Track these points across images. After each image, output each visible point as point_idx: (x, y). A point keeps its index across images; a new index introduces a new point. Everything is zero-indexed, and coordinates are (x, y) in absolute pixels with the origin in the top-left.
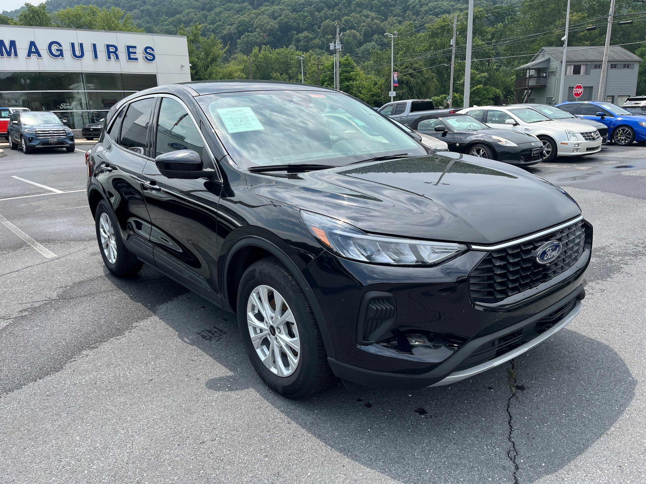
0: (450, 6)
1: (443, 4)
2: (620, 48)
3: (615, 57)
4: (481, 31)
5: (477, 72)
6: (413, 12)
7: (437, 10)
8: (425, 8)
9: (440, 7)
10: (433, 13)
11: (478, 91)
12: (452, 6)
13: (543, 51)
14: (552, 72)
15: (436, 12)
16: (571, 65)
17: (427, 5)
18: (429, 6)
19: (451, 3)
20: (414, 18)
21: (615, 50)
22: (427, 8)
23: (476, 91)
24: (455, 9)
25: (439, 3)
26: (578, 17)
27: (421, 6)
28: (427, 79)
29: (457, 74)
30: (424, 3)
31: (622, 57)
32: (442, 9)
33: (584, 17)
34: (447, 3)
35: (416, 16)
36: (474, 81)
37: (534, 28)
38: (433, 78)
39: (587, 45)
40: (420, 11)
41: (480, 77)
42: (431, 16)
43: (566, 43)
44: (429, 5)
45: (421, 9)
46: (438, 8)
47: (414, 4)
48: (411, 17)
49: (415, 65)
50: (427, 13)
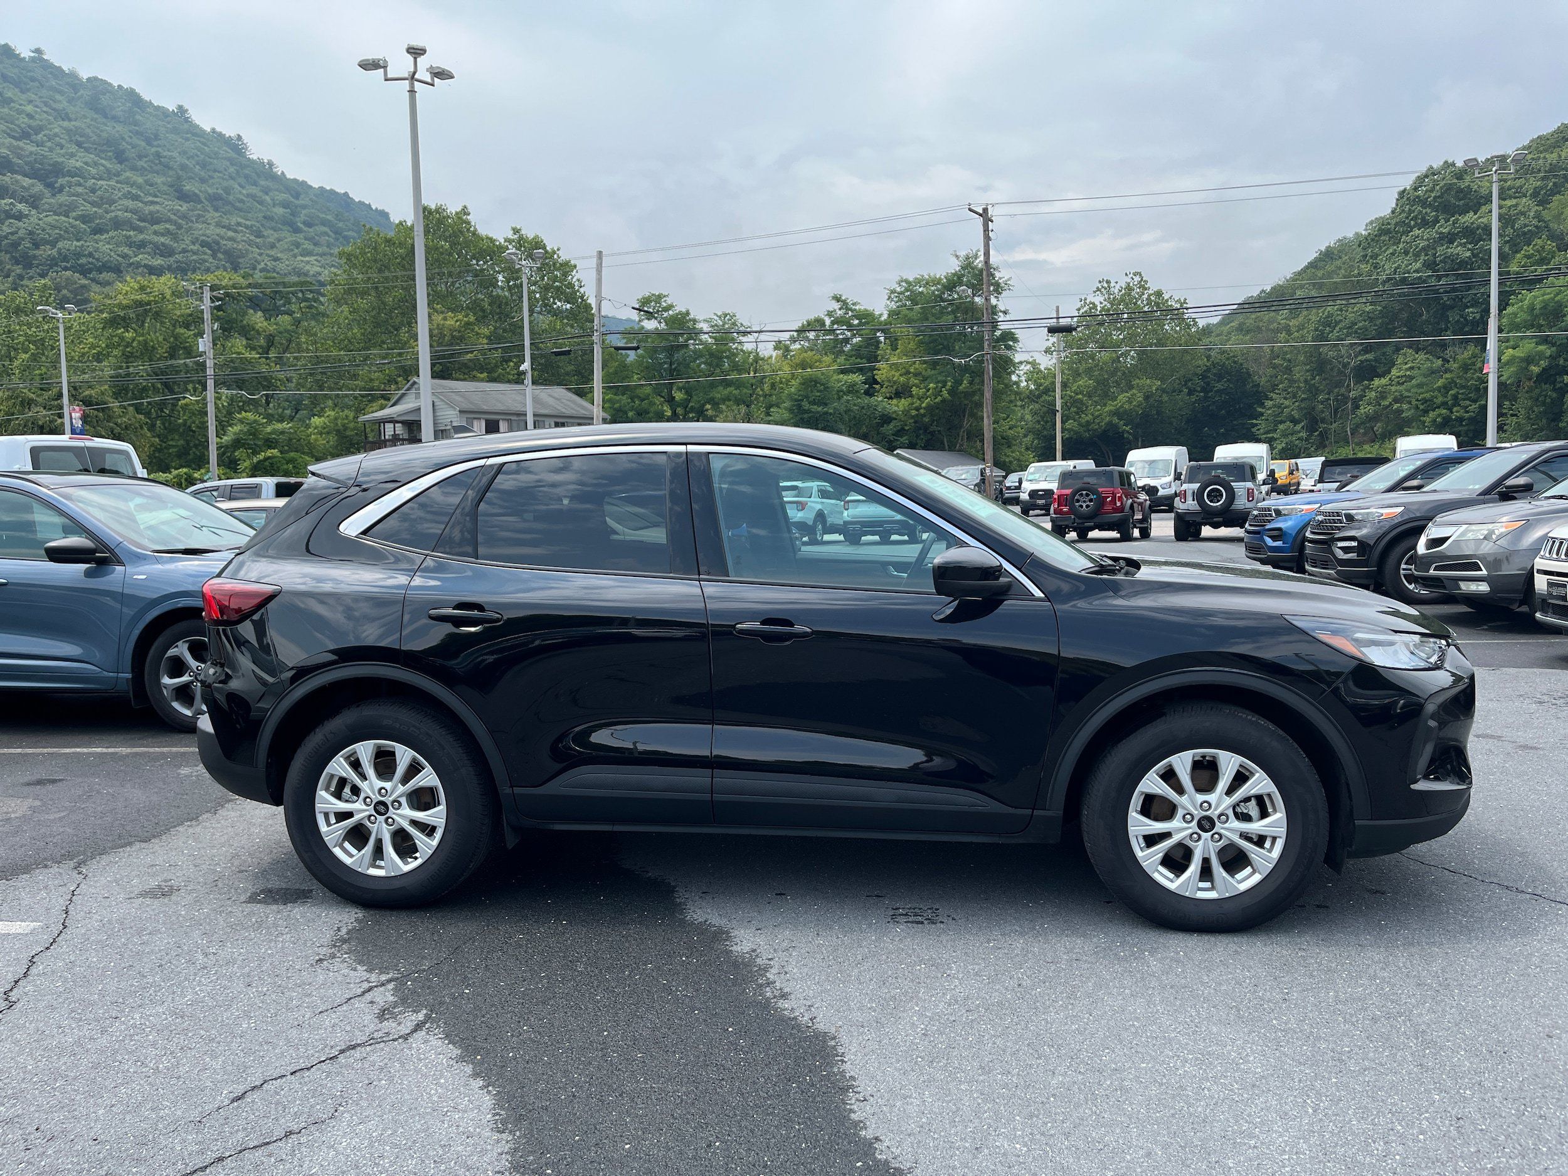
0: (118, 255)
1: (98, 248)
2: (564, 391)
3: (559, 408)
4: (243, 327)
5: (265, 421)
6: (13, 257)
7: (83, 261)
8: (46, 252)
9: (90, 255)
10: (72, 267)
11: (271, 464)
12: (125, 256)
13: (416, 386)
14: (442, 431)
15: (81, 265)
16: (480, 419)
17: (53, 244)
18: (60, 249)
19: (120, 249)
20: (18, 271)
21: (556, 395)
22: (54, 252)
23: (267, 463)
24: (131, 264)
25: (88, 244)
26: (457, 321)
27: (36, 246)
28: (126, 428)
29: (197, 422)
30: (43, 239)
31: (573, 409)
32: (98, 260)
33: (468, 324)
34: (111, 247)
35: (24, 268)
36: (258, 439)
37: (363, 334)
38: (142, 428)
39: (482, 380)
40: (35, 257)
41: (274, 432)
42: (68, 273)
43: (529, 376)
44: (60, 245)
45: (37, 252)
46: (85, 256)
47: (15, 237)
48: (8, 267)
49: (87, 393)
50: (56, 265)
